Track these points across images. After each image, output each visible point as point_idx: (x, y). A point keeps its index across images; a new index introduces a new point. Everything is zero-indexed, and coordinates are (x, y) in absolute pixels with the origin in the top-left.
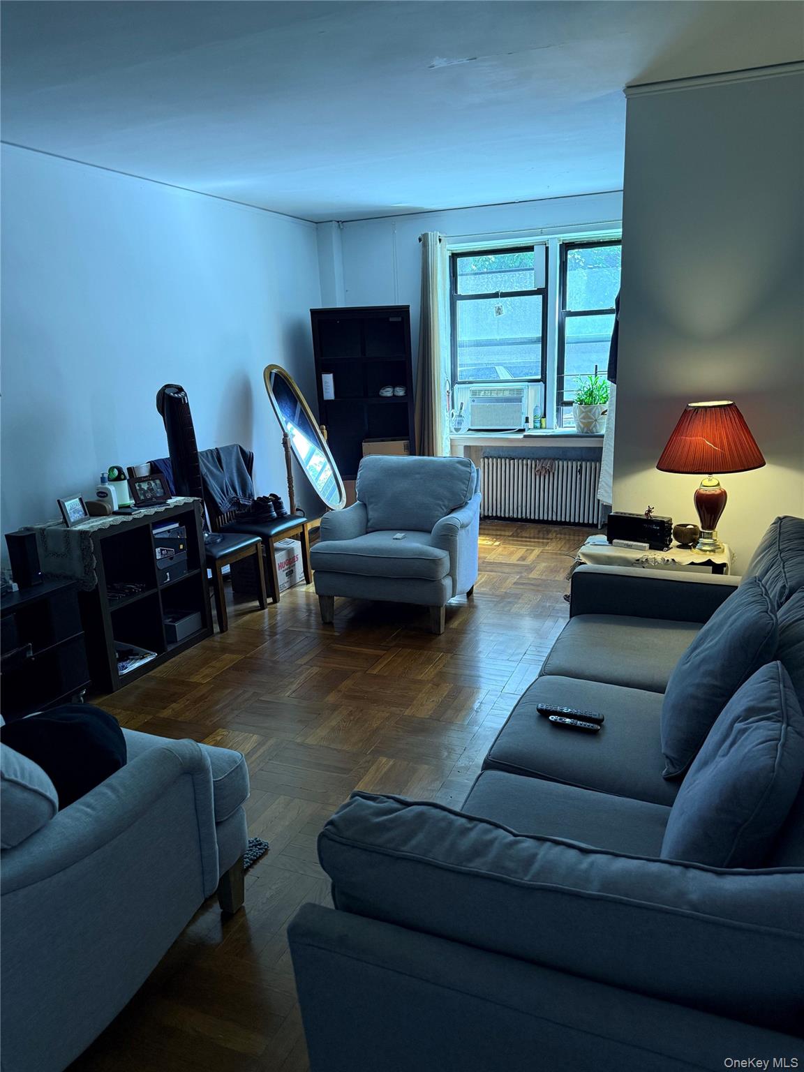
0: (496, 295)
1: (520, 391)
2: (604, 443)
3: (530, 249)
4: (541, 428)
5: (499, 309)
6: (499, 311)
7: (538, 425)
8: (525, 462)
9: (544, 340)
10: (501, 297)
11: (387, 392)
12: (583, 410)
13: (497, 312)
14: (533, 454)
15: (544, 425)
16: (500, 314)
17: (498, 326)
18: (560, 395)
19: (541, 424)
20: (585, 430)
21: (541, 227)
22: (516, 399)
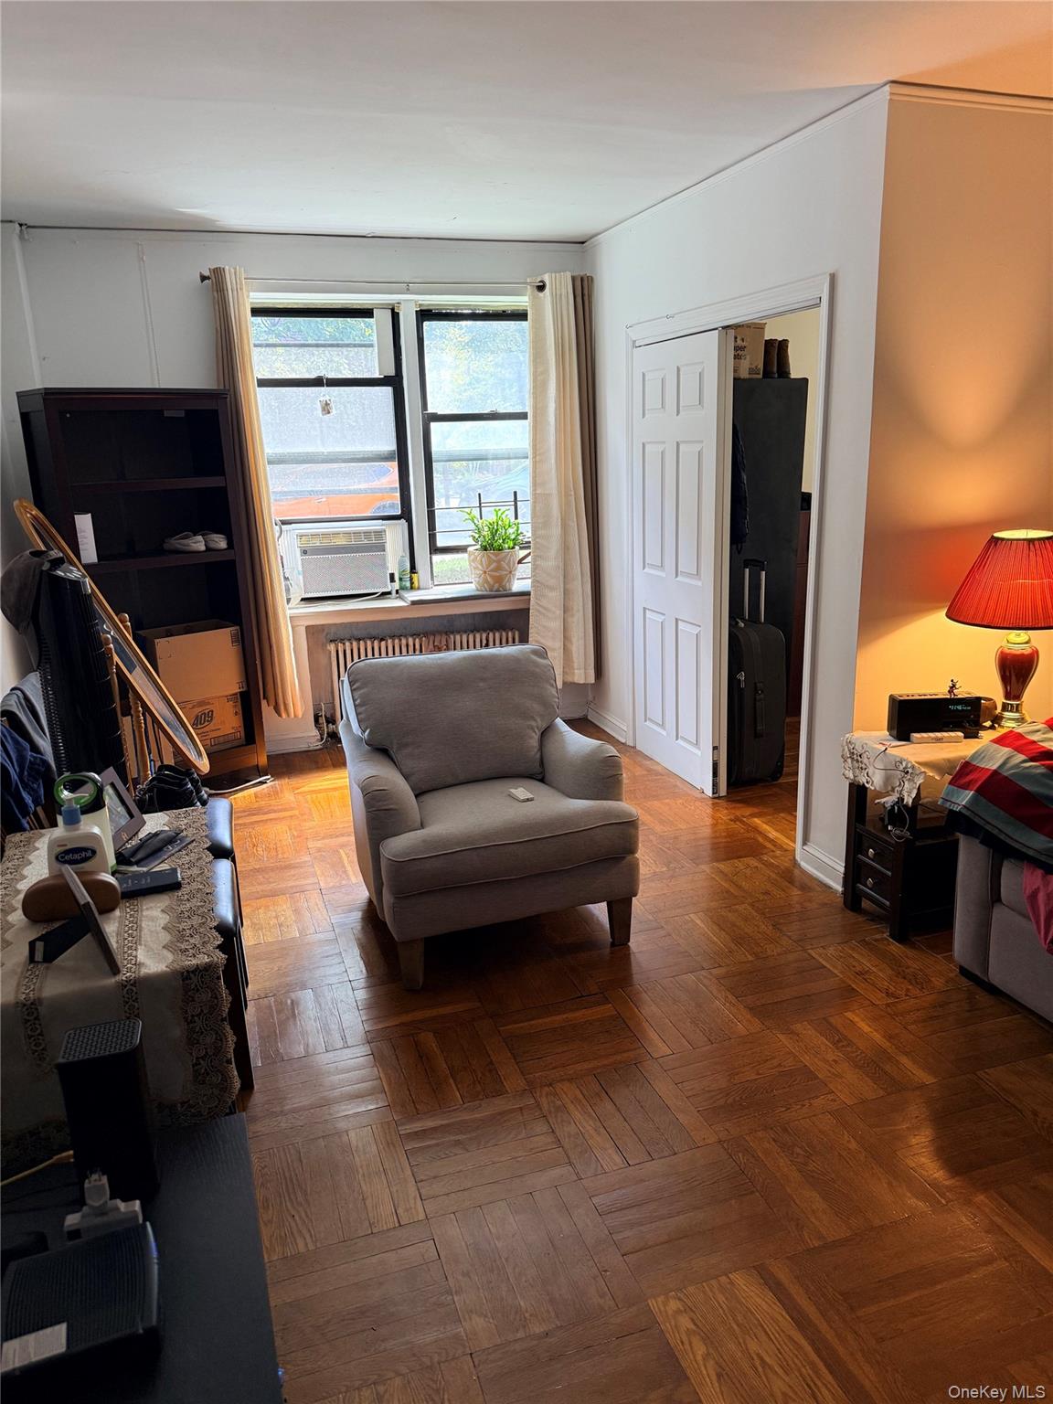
0: (318, 382)
1: (380, 534)
2: (532, 602)
3: (366, 313)
4: (412, 588)
5: (327, 404)
6: (326, 408)
7: (408, 584)
8: (404, 641)
9: (401, 455)
10: (327, 386)
11: (198, 544)
12: (493, 557)
13: (323, 409)
14: (405, 628)
15: (416, 584)
16: (329, 413)
17: (322, 431)
18: (432, 538)
19: (412, 583)
20: (496, 586)
21: (408, 280)
22: (376, 547)
